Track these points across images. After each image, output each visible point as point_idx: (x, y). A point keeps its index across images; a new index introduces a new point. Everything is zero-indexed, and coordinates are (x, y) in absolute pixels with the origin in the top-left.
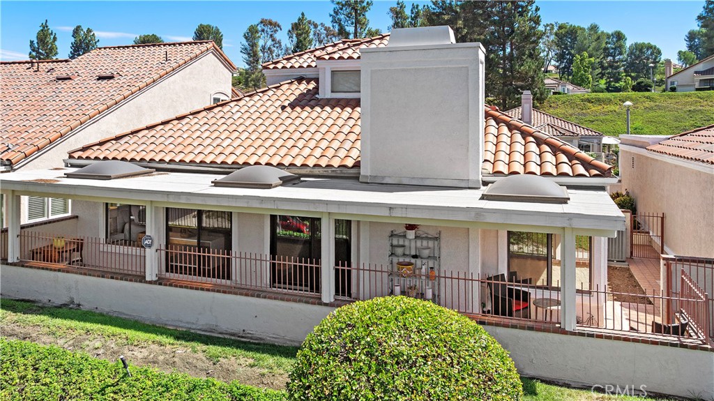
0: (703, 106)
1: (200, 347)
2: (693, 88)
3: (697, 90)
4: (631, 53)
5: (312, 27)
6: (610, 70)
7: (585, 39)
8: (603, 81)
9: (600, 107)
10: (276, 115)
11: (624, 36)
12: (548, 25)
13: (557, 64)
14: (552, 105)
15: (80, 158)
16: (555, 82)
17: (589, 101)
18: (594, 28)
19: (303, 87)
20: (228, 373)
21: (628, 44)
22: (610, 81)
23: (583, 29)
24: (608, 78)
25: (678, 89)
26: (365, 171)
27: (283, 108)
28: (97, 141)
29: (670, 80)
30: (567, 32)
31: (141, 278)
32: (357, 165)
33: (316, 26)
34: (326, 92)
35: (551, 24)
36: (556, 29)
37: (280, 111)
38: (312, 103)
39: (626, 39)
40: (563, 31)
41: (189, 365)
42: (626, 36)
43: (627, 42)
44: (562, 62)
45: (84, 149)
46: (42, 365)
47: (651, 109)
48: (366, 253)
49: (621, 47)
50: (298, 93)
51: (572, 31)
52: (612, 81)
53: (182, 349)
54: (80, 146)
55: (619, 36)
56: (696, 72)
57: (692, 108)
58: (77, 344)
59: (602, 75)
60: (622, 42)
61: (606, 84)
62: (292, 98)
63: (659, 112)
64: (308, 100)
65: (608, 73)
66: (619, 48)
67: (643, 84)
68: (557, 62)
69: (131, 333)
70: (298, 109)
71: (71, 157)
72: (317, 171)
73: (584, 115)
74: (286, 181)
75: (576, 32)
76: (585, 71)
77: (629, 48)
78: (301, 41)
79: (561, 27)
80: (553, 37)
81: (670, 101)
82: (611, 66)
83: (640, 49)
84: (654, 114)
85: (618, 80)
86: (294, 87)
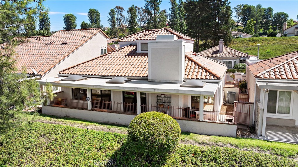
0: (296, 42)
1: (105, 126)
2: (294, 35)
3: (296, 35)
4: (275, 17)
5: (137, 9)
6: (265, 25)
7: (255, 11)
8: (262, 30)
9: (254, 43)
10: (123, 59)
11: (272, 9)
12: (239, 5)
13: (242, 23)
14: (235, 43)
15: (63, 74)
16: (237, 33)
17: (250, 41)
18: (259, 6)
19: (132, 48)
20: (113, 131)
21: (274, 13)
22: (265, 30)
23: (254, 7)
24: (264, 28)
25: (287, 35)
26: (150, 78)
27: (125, 56)
28: (67, 68)
29: (284, 31)
30: (247, 8)
31: (87, 109)
32: (147, 76)
33: (139, 9)
34: (139, 51)
35: (240, 5)
36: (242, 7)
37: (124, 57)
38: (135, 54)
39: (273, 11)
40: (245, 8)
41: (103, 130)
42: (273, 9)
43: (273, 12)
44: (244, 22)
45: (64, 71)
46: (66, 130)
47: (275, 44)
48: (151, 101)
49: (270, 14)
50: (130, 50)
51: (249, 8)
53: (101, 126)
54: (62, 70)
55: (270, 10)
56: (296, 28)
57: (292, 43)
58: (73, 125)
59: (261, 27)
60: (271, 12)
62: (128, 52)
63: (278, 45)
64: (133, 53)
65: (264, 26)
66: (270, 15)
67: (273, 33)
68: (242, 22)
69: (86, 123)
70: (130, 57)
71: (60, 73)
72: (136, 78)
73: (247, 47)
74: (127, 81)
75: (251, 8)
76: (252, 27)
77: (274, 15)
78: (133, 17)
79: (244, 6)
80: (241, 11)
81: (283, 41)
82: (265, 23)
83: (279, 15)
84: (276, 46)
86: (129, 48)
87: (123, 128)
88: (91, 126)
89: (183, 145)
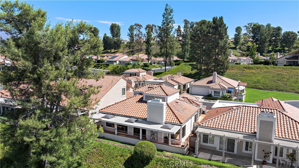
0: (283, 72)
2: (283, 65)
3: (285, 65)
4: (284, 36)
6: (274, 43)
7: (263, 30)
8: (270, 47)
9: (249, 70)
10: (135, 104)
11: (281, 29)
12: (249, 24)
15: (101, 111)
17: (246, 68)
18: (268, 25)
19: (141, 96)
21: (283, 32)
23: (262, 26)
24: (273, 46)
25: (278, 65)
26: (148, 120)
27: (137, 102)
28: (104, 108)
29: (277, 60)
30: (257, 27)
31: (115, 134)
32: (147, 118)
34: (144, 99)
35: (251, 23)
36: (253, 25)
37: (136, 103)
38: (142, 102)
39: (282, 30)
40: (255, 27)
41: (123, 147)
42: (282, 29)
43: (282, 31)
45: (102, 109)
47: (266, 72)
49: (279, 33)
50: (139, 98)
51: (259, 27)
52: (274, 47)
54: (101, 109)
55: (279, 29)
56: (286, 58)
57: (280, 73)
58: (108, 143)
59: (270, 45)
60: (280, 31)
61: (271, 48)
62: (138, 99)
64: (141, 101)
67: (267, 62)
70: (139, 103)
71: (99, 111)
72: (141, 118)
73: (243, 73)
74: (136, 121)
75: (260, 27)
76: (254, 50)
77: (283, 34)
79: (254, 25)
80: (251, 29)
81: (273, 69)
82: (274, 41)
83: (288, 34)
84: (266, 74)
85: (277, 47)
86: (139, 96)
87: (133, 147)
88: (117, 144)
89: (158, 156)
